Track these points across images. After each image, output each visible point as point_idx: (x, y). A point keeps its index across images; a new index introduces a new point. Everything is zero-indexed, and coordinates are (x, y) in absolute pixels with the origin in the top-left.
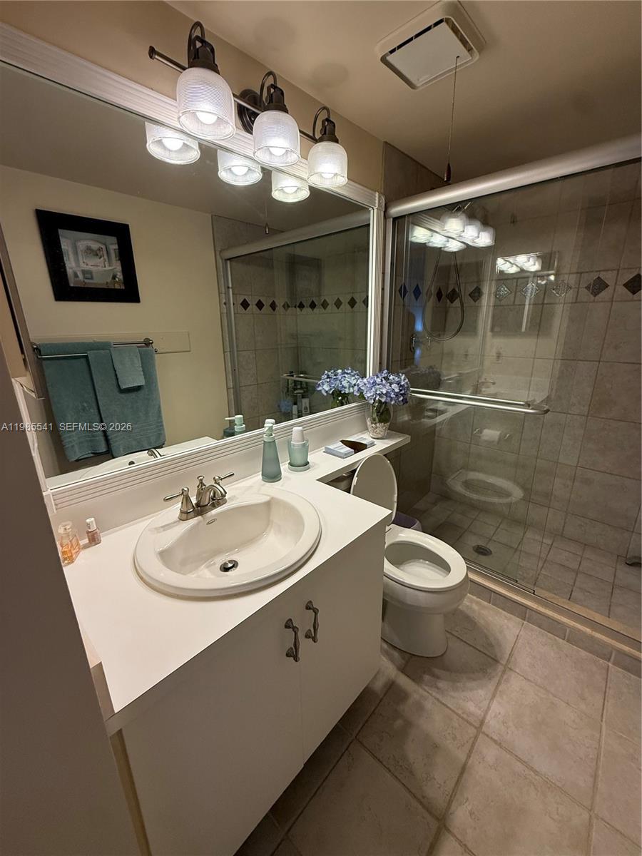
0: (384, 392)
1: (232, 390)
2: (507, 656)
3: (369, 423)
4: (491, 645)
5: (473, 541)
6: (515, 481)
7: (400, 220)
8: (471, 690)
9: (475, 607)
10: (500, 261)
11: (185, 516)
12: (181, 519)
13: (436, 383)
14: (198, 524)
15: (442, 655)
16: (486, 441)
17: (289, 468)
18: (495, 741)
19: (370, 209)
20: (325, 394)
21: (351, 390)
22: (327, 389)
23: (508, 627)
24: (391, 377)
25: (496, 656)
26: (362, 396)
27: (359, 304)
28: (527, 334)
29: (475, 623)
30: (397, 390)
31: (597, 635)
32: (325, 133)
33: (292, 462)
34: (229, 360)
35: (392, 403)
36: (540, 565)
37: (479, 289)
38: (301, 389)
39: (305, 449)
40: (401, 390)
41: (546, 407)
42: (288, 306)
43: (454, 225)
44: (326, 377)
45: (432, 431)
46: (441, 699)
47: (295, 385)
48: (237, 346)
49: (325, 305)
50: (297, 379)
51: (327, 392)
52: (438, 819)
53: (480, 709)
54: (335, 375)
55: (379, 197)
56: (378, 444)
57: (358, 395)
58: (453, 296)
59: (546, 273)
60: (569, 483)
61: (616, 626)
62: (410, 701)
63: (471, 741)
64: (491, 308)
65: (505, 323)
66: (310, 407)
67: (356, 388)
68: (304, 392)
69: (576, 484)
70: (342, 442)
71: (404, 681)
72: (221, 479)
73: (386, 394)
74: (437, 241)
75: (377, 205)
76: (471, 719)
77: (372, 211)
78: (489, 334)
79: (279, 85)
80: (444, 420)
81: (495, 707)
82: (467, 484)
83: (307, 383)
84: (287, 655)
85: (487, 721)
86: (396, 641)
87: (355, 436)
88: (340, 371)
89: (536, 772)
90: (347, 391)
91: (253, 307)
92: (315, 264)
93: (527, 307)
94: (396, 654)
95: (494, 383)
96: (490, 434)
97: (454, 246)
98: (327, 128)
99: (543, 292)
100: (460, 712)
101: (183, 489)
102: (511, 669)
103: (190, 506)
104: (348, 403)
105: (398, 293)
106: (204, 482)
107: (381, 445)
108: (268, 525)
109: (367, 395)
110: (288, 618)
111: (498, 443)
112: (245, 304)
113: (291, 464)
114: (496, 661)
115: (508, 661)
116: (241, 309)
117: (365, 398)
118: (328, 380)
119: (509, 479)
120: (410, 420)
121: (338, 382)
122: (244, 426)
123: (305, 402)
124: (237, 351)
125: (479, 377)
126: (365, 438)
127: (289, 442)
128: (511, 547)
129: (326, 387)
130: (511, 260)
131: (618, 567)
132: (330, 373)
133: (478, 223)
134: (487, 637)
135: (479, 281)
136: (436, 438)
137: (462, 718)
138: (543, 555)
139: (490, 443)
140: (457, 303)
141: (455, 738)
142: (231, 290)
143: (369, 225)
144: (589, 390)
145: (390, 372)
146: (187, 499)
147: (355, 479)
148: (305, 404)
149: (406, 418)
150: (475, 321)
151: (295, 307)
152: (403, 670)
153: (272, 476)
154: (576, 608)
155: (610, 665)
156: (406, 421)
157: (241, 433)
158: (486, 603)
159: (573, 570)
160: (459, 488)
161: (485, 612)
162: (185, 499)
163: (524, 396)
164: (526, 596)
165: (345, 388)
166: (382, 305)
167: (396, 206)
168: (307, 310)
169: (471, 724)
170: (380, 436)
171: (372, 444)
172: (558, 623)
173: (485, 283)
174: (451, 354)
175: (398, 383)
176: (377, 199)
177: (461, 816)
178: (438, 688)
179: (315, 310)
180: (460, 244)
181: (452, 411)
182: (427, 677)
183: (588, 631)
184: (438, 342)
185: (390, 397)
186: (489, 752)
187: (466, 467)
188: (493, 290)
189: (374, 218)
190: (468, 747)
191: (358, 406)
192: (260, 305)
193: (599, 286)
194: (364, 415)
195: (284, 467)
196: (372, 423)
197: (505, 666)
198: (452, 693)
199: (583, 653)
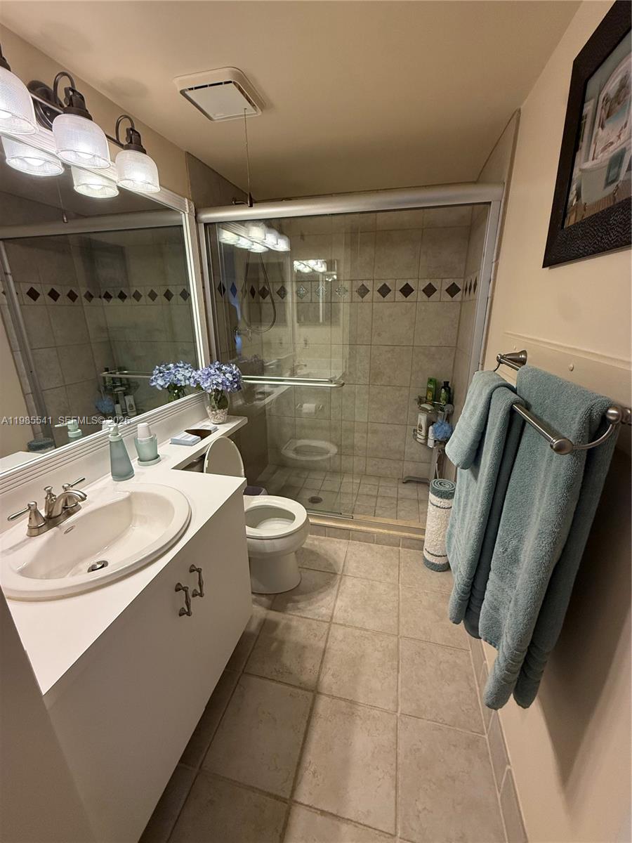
0: (220, 381)
1: (31, 395)
2: (341, 568)
3: (209, 411)
4: (331, 565)
5: (308, 495)
6: (331, 441)
7: (211, 226)
8: (322, 599)
9: (316, 543)
10: (296, 263)
11: (34, 531)
12: (31, 535)
13: (261, 369)
14: (55, 534)
15: (298, 586)
16: (307, 413)
17: (139, 464)
18: (341, 625)
19: (181, 213)
20: (160, 389)
21: (187, 382)
22: (162, 383)
23: (340, 549)
24: (224, 368)
25: (334, 570)
26: (199, 387)
27: (176, 298)
28: (323, 324)
29: (318, 554)
30: (231, 379)
31: (391, 532)
32: (131, 142)
33: (142, 458)
34: (21, 360)
35: (229, 390)
36: (355, 499)
37: (284, 288)
38: (121, 386)
39: (153, 443)
40: (234, 379)
41: (343, 382)
42: (91, 297)
43: (257, 232)
44: (157, 372)
45: (263, 411)
46: (302, 615)
47: (114, 383)
48: (30, 344)
49: (137, 296)
50: (121, 376)
51: (162, 386)
52: (313, 691)
53: (329, 609)
54: (167, 370)
55: (189, 203)
56: (221, 428)
57: (195, 386)
58: (264, 293)
59: (330, 273)
60: (365, 435)
61: (401, 523)
62: (281, 627)
63: (326, 633)
64: (295, 305)
65: (307, 316)
66: (135, 404)
67: (192, 380)
68: (127, 389)
69: (369, 435)
70: (187, 431)
71: (273, 615)
72: (72, 486)
73: (222, 383)
74: (244, 243)
75: (187, 210)
76: (325, 619)
77: (183, 215)
78: (296, 325)
79: (77, 89)
80: (272, 401)
81: (339, 603)
82: (297, 451)
83: (127, 379)
84: (180, 615)
85: (334, 615)
86: (263, 589)
87: (198, 424)
88: (171, 365)
89: (367, 630)
90: (183, 384)
91: (44, 297)
92: (119, 252)
93: (321, 304)
94: (264, 599)
95: (305, 366)
96: (309, 407)
97: (258, 249)
98: (133, 137)
99: (329, 293)
100: (316, 617)
101: (29, 505)
102: (345, 575)
103: (41, 520)
104: (184, 395)
105: (217, 290)
106: (52, 492)
107: (224, 429)
108: (131, 520)
109: (204, 385)
110: (177, 583)
111: (315, 413)
112: (33, 294)
113: (140, 460)
114: (335, 574)
115: (343, 570)
116: (28, 299)
117: (202, 389)
118: (161, 375)
119: (326, 440)
120: (243, 404)
121: (172, 376)
122: (80, 430)
123: (129, 400)
124: (32, 349)
125: (294, 361)
126: (207, 425)
127: (135, 439)
128: (334, 492)
129: (161, 382)
130: (305, 262)
131: (399, 486)
132: (161, 368)
133: (276, 233)
134: (327, 561)
135: (283, 281)
136: (267, 417)
137: (319, 621)
138: (355, 492)
139: (309, 414)
140: (268, 299)
141: (316, 636)
142: (10, 277)
143: (182, 226)
144: (367, 366)
145: (222, 363)
146: (36, 513)
147: (206, 462)
148: (129, 401)
149: (240, 402)
150: (285, 315)
151: (100, 297)
152: (271, 608)
153: (123, 474)
154: (379, 520)
155: (400, 548)
156: (240, 406)
157: (77, 438)
158: (323, 538)
159: (375, 496)
160: (291, 455)
161: (323, 544)
162: (33, 514)
163: (328, 374)
164: (348, 522)
165: (181, 381)
166: (205, 302)
167: (205, 213)
168: (115, 301)
169: (325, 622)
170: (221, 421)
171: (216, 430)
172: (368, 533)
173: (287, 283)
174: (269, 343)
175: (231, 372)
176: (187, 204)
177: (327, 680)
178: (299, 609)
179: (126, 301)
180: (263, 248)
181: (277, 392)
182: (290, 605)
183: (386, 531)
184: (258, 334)
185: (226, 385)
186: (338, 633)
187: (294, 437)
188: (295, 290)
189: (186, 220)
190: (324, 638)
191: (195, 397)
192: (54, 295)
193: (363, 291)
194: (204, 404)
195: (135, 463)
196: (212, 411)
197: (342, 575)
198: (309, 608)
199: (386, 547)
